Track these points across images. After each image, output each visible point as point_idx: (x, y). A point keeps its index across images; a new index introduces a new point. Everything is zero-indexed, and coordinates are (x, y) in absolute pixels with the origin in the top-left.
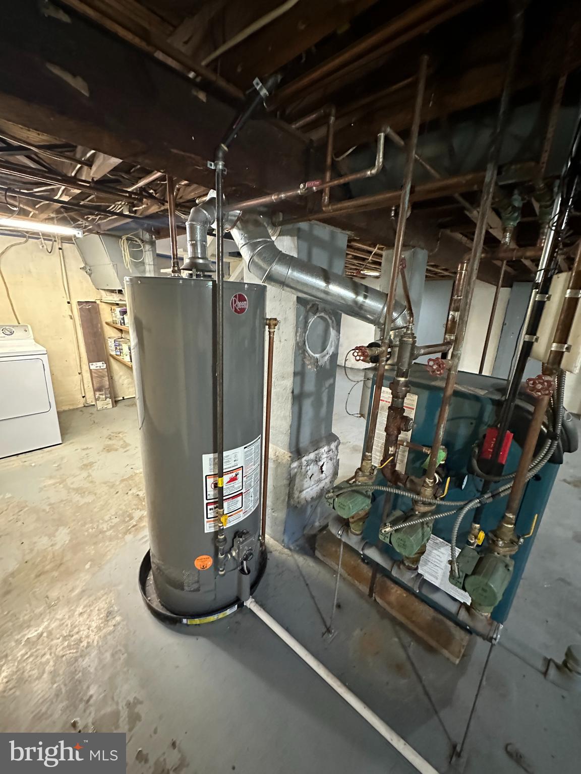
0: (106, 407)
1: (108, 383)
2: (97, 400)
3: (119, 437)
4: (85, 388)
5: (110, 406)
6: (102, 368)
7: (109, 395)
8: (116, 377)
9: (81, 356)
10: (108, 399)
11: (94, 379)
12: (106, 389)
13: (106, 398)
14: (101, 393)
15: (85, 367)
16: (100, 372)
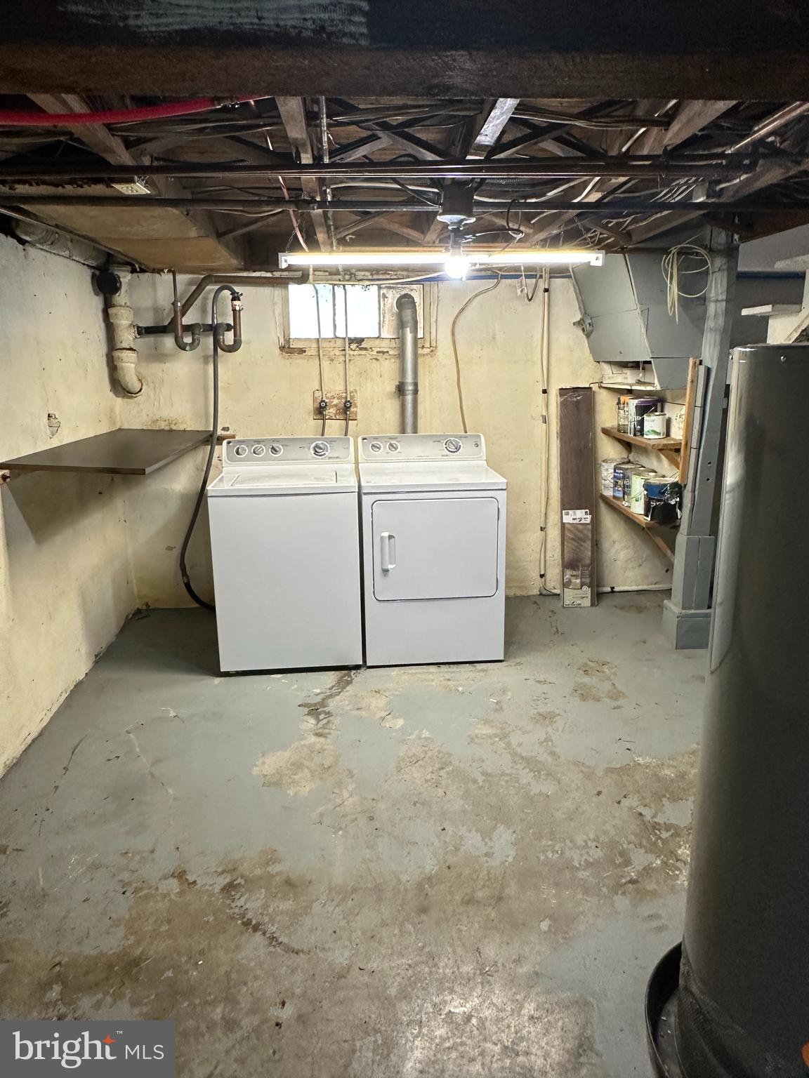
0: (579, 602)
1: (589, 553)
2: (565, 585)
3: (604, 672)
4: (547, 558)
5: (587, 602)
6: (583, 521)
7: (588, 580)
8: (606, 545)
9: (550, 496)
10: (585, 588)
11: (566, 543)
12: (583, 566)
13: (582, 584)
14: (575, 573)
15: (554, 518)
16: (579, 531)
